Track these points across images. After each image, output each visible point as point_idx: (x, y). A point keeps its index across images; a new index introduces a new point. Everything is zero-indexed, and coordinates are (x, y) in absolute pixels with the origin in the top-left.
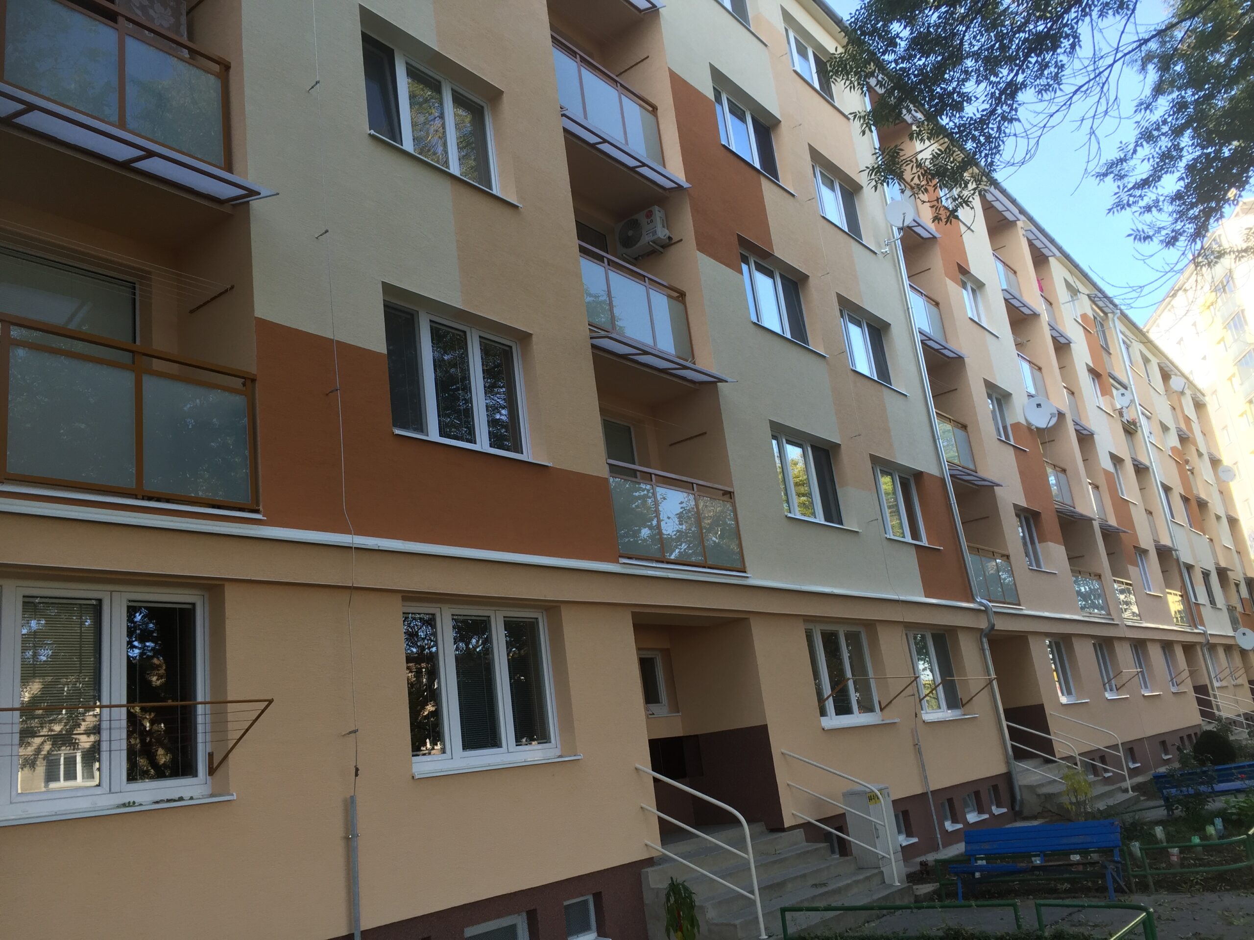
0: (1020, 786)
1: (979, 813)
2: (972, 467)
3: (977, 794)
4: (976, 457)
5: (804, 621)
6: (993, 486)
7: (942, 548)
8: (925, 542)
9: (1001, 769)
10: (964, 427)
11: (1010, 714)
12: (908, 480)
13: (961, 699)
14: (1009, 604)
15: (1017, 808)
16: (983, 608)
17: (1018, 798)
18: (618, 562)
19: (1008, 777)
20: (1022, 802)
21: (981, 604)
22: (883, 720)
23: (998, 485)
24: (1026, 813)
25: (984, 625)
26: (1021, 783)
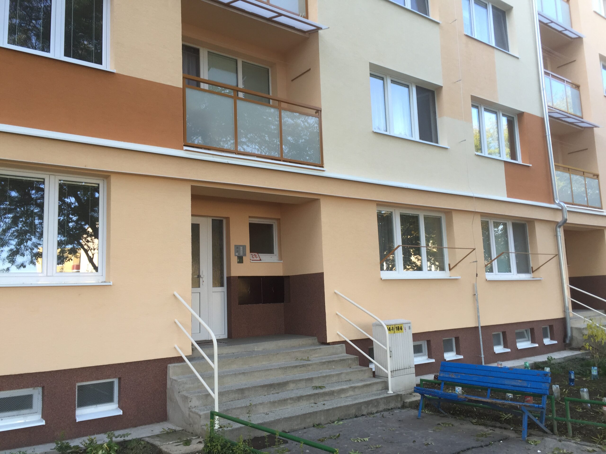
0: (572, 328)
1: (532, 342)
2: (579, 114)
3: (532, 330)
4: (583, 108)
5: (378, 205)
6: (593, 127)
7: (531, 165)
8: (520, 161)
9: (558, 315)
10: (577, 87)
11: (573, 281)
12: (513, 118)
13: (532, 268)
14: (590, 207)
15: (568, 342)
16: (560, 208)
17: (569, 334)
18: (182, 149)
19: (563, 321)
20: (572, 338)
21: (559, 204)
22: (450, 277)
23: (596, 127)
24: (574, 345)
25: (559, 219)
26: (574, 326)
